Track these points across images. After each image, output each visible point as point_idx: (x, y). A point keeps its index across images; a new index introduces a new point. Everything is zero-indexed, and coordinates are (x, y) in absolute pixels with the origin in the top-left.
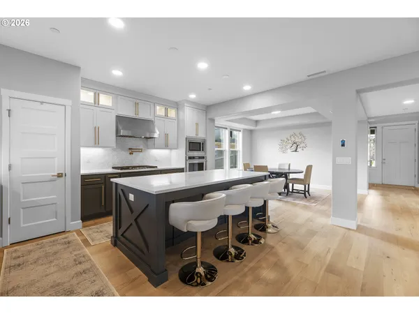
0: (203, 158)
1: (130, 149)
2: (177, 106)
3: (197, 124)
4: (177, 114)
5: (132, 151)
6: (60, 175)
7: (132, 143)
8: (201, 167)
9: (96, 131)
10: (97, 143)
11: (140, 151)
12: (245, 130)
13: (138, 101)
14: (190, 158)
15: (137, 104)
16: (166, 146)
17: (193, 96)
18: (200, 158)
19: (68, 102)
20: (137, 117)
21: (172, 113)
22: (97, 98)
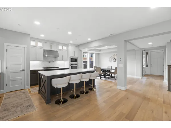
1: (49, 61)
2: (67, 45)
3: (74, 52)
4: (67, 48)
5: (50, 62)
6: (23, 70)
7: (50, 59)
8: (76, 67)
9: (36, 55)
10: (36, 59)
11: (53, 62)
12: (96, 53)
13: (52, 44)
14: (71, 64)
15: (51, 46)
16: (63, 60)
17: (71, 42)
18: (76, 64)
19: (26, 46)
20: (51, 50)
21: (65, 48)
22: (37, 44)
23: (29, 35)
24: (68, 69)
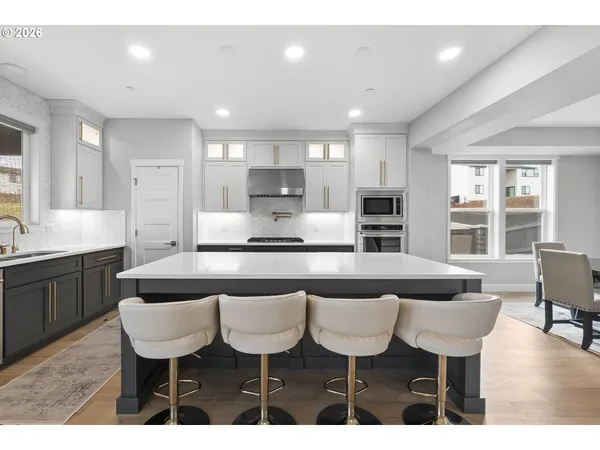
0: (400, 228)
1: (274, 213)
2: (346, 137)
4: (348, 151)
5: (277, 216)
6: (173, 244)
7: (276, 205)
10: (226, 207)
11: (288, 215)
12: (563, 159)
13: (278, 143)
14: (365, 227)
15: (276, 149)
16: (326, 207)
17: (355, 114)
20: (278, 166)
21: (337, 151)
22: (226, 150)
23: (190, 120)
24: (349, 249)
